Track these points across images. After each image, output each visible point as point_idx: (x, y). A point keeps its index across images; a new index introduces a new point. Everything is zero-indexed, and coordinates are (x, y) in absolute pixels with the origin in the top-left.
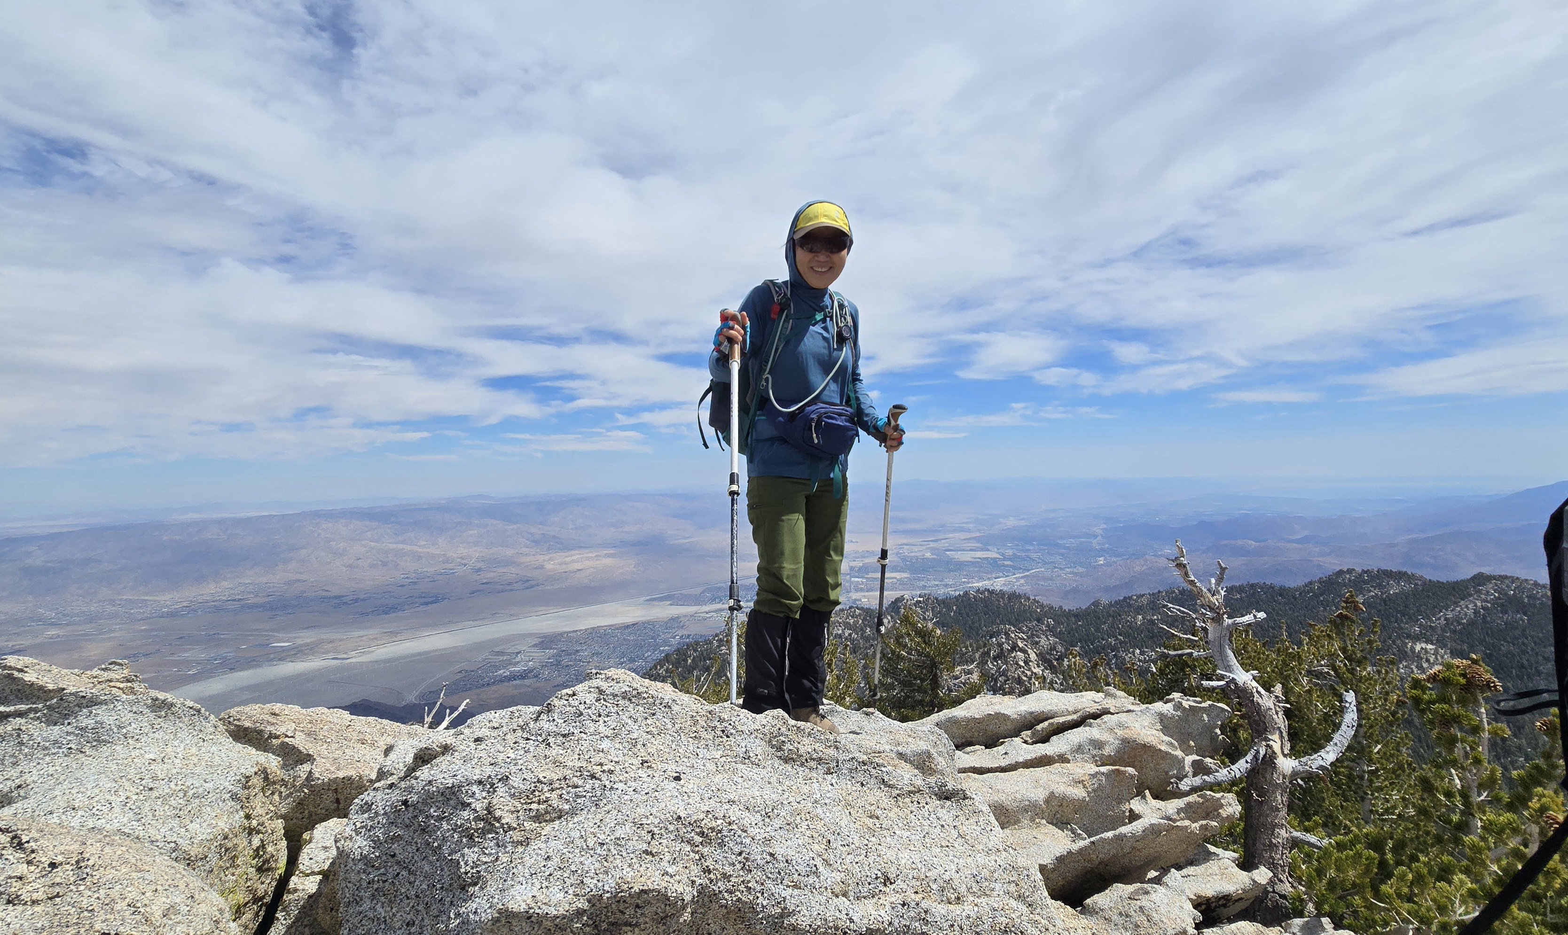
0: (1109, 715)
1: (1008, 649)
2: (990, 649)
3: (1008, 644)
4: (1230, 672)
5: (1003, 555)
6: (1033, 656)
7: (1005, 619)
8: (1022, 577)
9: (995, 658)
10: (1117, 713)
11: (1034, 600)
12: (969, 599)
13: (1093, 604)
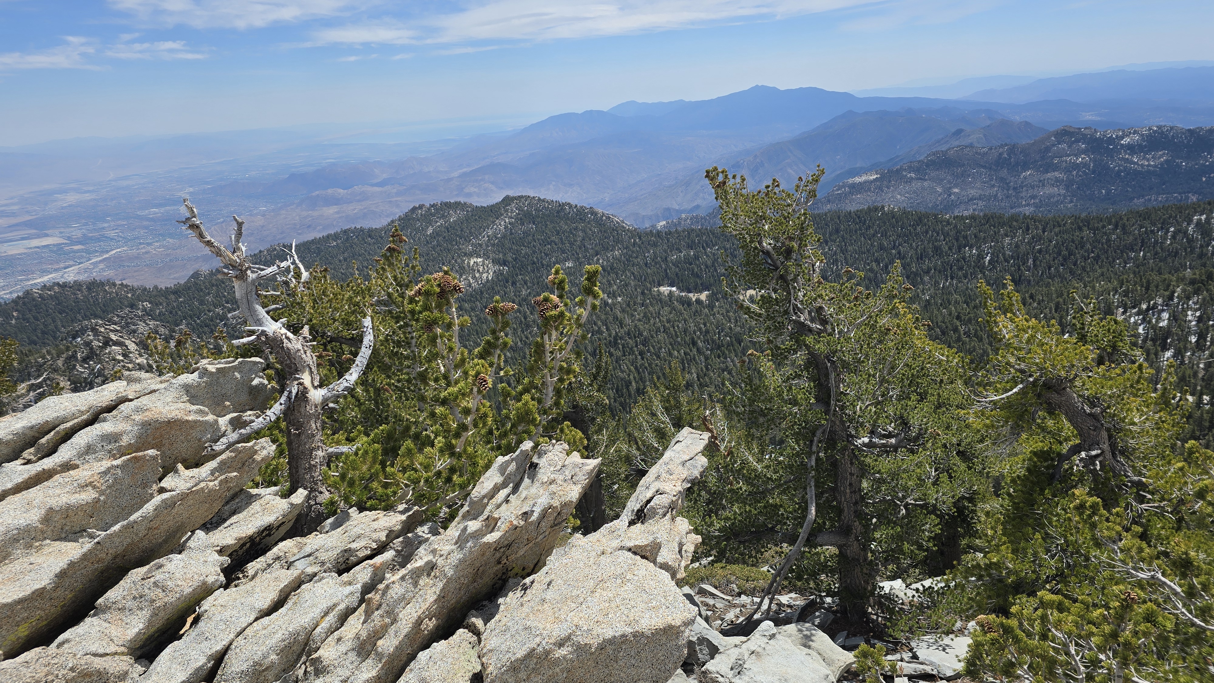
0: (127, 403)
1: (100, 347)
2: (76, 351)
3: (99, 340)
4: (261, 325)
5: (69, 238)
6: (132, 347)
7: (88, 314)
8: (101, 261)
9: (85, 360)
10: (137, 398)
11: (122, 284)
12: (34, 299)
13: (192, 276)
